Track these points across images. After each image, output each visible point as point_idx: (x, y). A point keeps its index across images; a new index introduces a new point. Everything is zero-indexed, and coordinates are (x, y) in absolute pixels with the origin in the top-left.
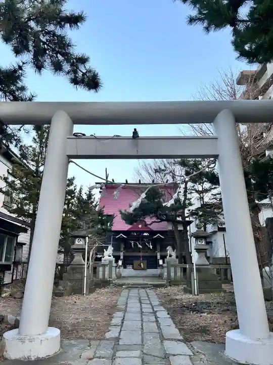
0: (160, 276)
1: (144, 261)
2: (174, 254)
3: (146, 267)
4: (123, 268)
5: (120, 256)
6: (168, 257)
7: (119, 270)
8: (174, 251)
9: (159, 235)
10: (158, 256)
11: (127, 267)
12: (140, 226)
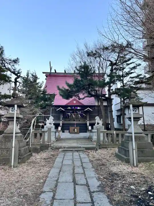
0: (90, 139)
1: (77, 127)
2: (101, 122)
3: (79, 131)
4: (62, 132)
5: (60, 124)
6: (96, 124)
7: (59, 134)
8: (101, 120)
9: (88, 108)
10: (88, 124)
11: (65, 132)
12: (75, 102)
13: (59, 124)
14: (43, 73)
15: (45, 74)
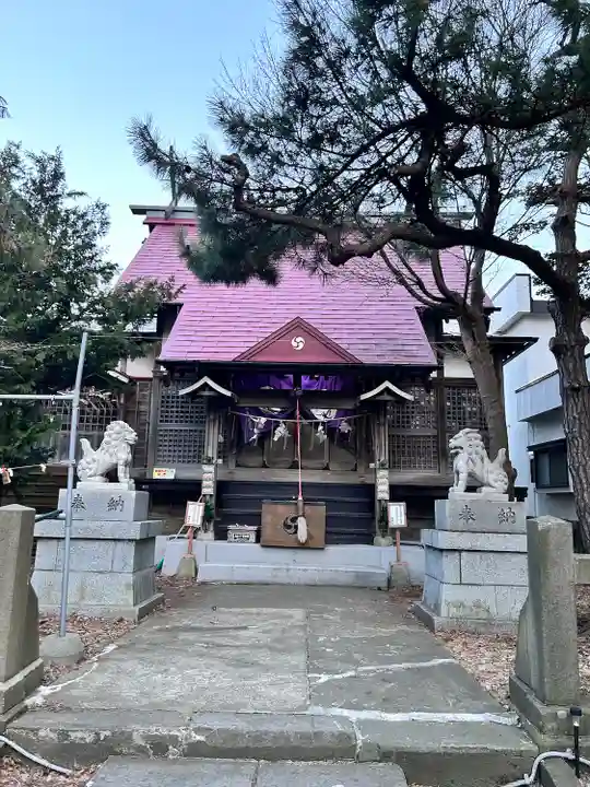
1: (312, 509)
2: (495, 476)
5: (198, 482)
6: (457, 491)
9: (387, 384)
10: (380, 488)
11: (231, 535)
12: (298, 343)
13: (198, 484)
14: (137, 211)
15: (143, 217)
